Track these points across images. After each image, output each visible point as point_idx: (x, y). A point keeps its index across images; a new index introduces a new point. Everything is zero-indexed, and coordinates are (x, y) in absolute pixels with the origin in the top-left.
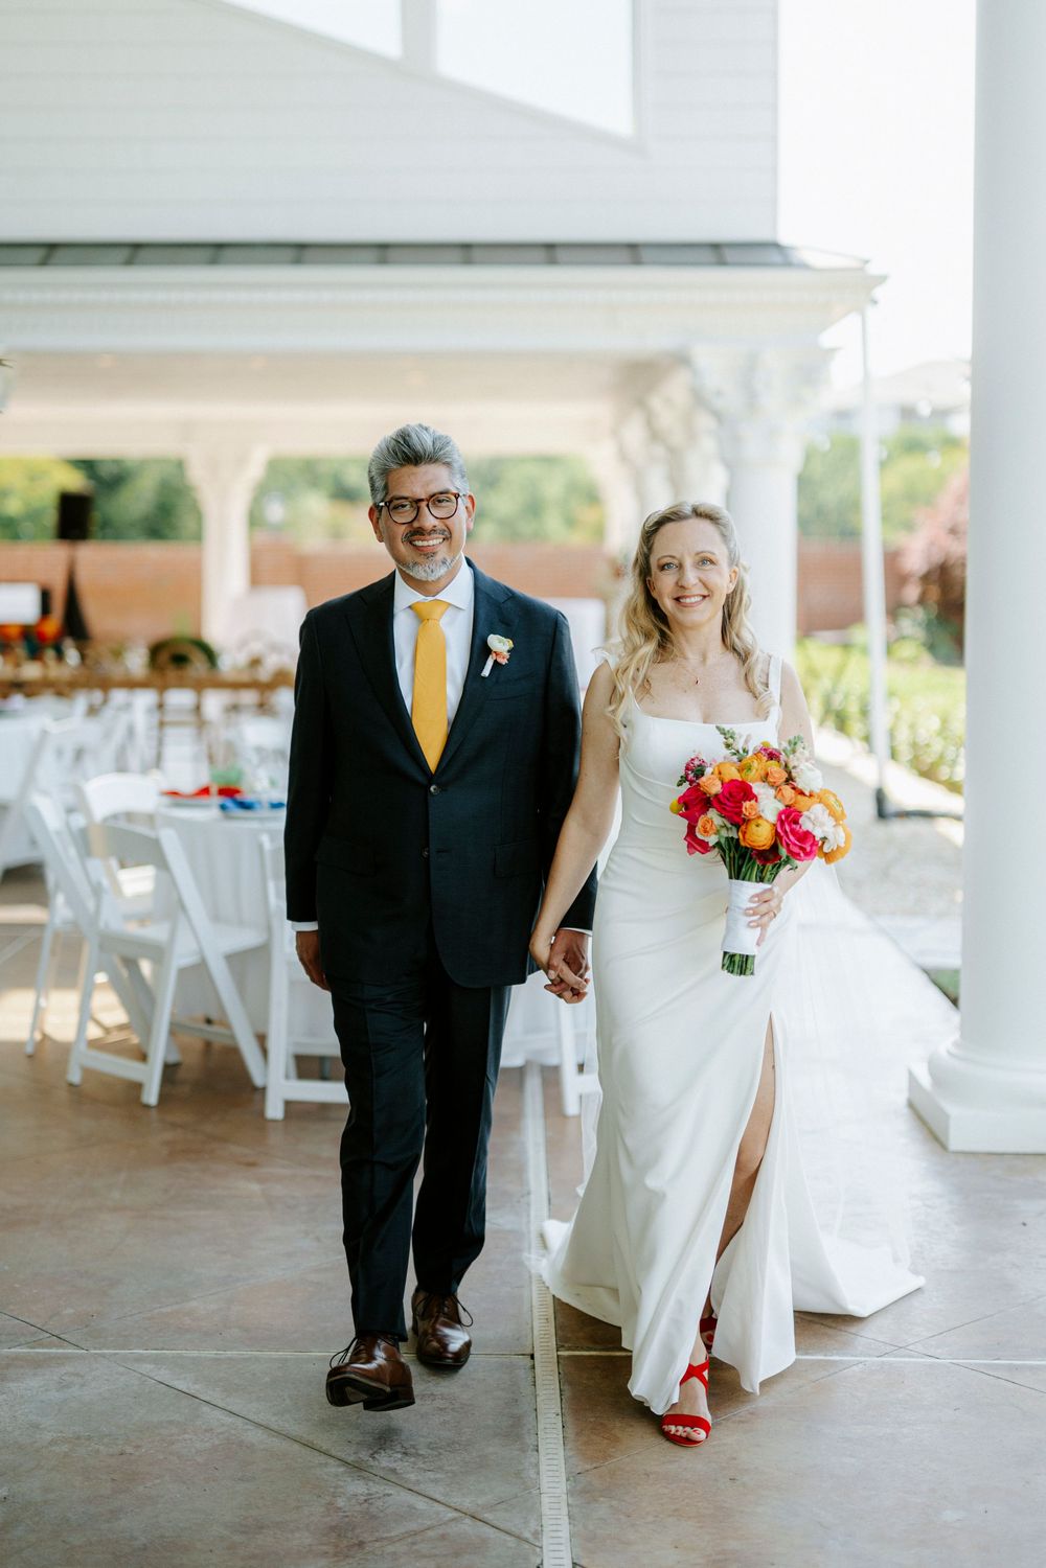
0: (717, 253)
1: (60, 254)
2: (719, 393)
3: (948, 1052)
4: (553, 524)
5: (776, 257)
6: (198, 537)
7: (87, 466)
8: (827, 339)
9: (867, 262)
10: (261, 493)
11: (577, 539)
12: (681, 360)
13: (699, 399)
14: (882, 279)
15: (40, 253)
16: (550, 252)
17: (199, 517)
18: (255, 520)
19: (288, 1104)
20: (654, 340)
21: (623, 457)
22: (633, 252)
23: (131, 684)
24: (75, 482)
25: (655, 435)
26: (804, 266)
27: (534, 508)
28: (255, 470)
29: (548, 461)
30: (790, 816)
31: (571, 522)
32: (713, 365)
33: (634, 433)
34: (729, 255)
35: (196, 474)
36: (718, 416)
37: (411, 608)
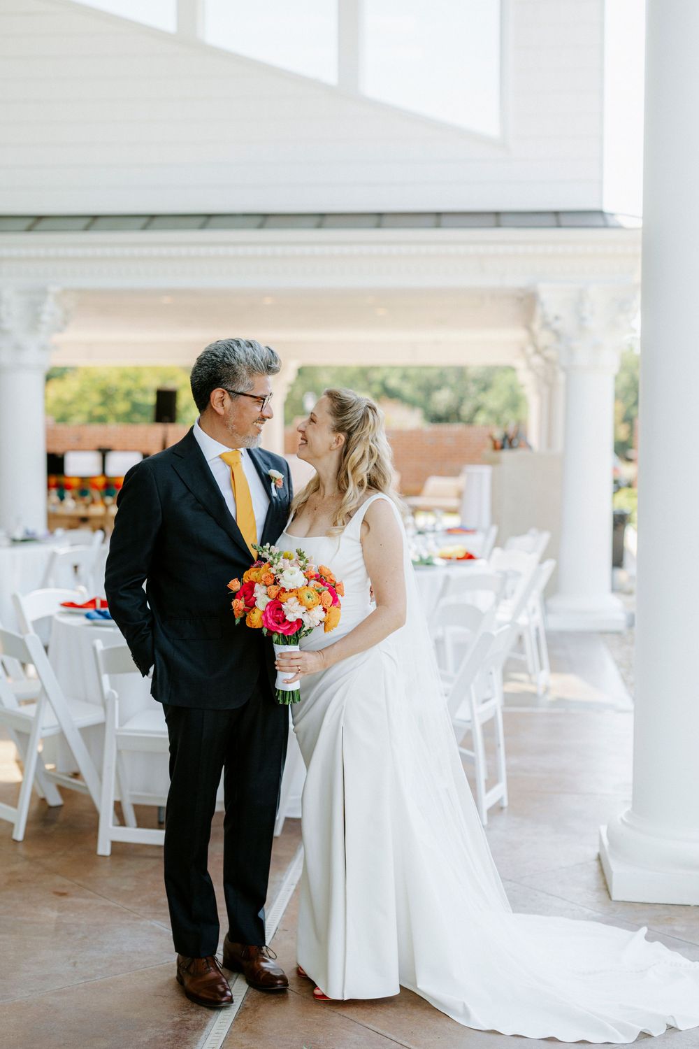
0: (557, 218)
1: (100, 222)
2: (557, 318)
3: (622, 820)
5: (599, 221)
12: (534, 294)
13: (544, 323)
15: (85, 222)
16: (438, 218)
19: (114, 843)
20: (511, 280)
22: (497, 218)
26: (620, 227)
30: (276, 606)
32: (553, 298)
34: (562, 220)
36: (557, 334)
37: (220, 457)
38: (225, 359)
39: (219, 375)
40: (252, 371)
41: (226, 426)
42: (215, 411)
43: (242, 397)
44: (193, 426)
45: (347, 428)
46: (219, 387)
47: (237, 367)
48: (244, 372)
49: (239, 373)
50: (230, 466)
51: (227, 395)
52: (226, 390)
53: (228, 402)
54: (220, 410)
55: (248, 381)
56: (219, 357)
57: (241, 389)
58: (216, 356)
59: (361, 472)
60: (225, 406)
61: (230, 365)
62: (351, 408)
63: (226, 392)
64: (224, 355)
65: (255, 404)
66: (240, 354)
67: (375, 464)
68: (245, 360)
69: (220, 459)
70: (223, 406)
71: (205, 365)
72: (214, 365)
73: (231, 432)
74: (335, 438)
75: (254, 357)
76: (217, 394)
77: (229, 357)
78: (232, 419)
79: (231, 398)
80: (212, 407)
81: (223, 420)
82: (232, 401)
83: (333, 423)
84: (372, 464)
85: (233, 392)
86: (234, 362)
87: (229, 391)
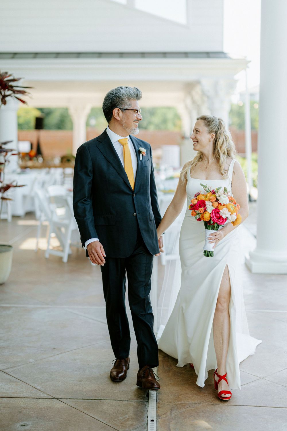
0: (208, 55)
2: (208, 91)
4: (170, 126)
5: (222, 55)
6: (72, 129)
7: (41, 110)
8: (236, 77)
9: (246, 57)
10: (89, 117)
11: (176, 130)
12: (198, 82)
13: (203, 93)
14: (250, 62)
16: (164, 55)
17: (72, 124)
18: (87, 124)
20: (192, 77)
21: (186, 107)
22: (186, 55)
23: (56, 167)
24: (38, 114)
25: (194, 102)
26: (230, 58)
27: (165, 121)
28: (87, 111)
29: (169, 108)
30: (217, 211)
31: (175, 125)
32: (207, 84)
33: (189, 101)
34: (211, 55)
35: (72, 112)
36: (208, 97)
37: (119, 141)
38: (117, 95)
39: (115, 102)
40: (129, 97)
41: (122, 125)
42: (116, 119)
43: (127, 111)
44: (106, 129)
45: (215, 130)
46: (116, 108)
47: (123, 97)
48: (125, 99)
49: (124, 100)
50: (123, 145)
51: (120, 111)
52: (119, 108)
53: (121, 114)
54: (118, 118)
55: (129, 103)
56: (114, 94)
57: (126, 107)
58: (112, 94)
59: (223, 148)
60: (120, 116)
61: (119, 97)
62: (213, 121)
63: (119, 109)
64: (116, 93)
65: (134, 113)
66: (123, 91)
67: (228, 144)
68: (125, 93)
69: (118, 143)
70: (119, 116)
71: (109, 99)
72: (112, 98)
73: (124, 127)
74: (210, 136)
75: (129, 91)
76: (115, 111)
77: (118, 93)
78: (124, 121)
79: (122, 112)
80: (114, 118)
81: (120, 122)
82: (123, 113)
83: (208, 129)
84: (227, 144)
85: (123, 109)
86: (121, 95)
87: (121, 109)
